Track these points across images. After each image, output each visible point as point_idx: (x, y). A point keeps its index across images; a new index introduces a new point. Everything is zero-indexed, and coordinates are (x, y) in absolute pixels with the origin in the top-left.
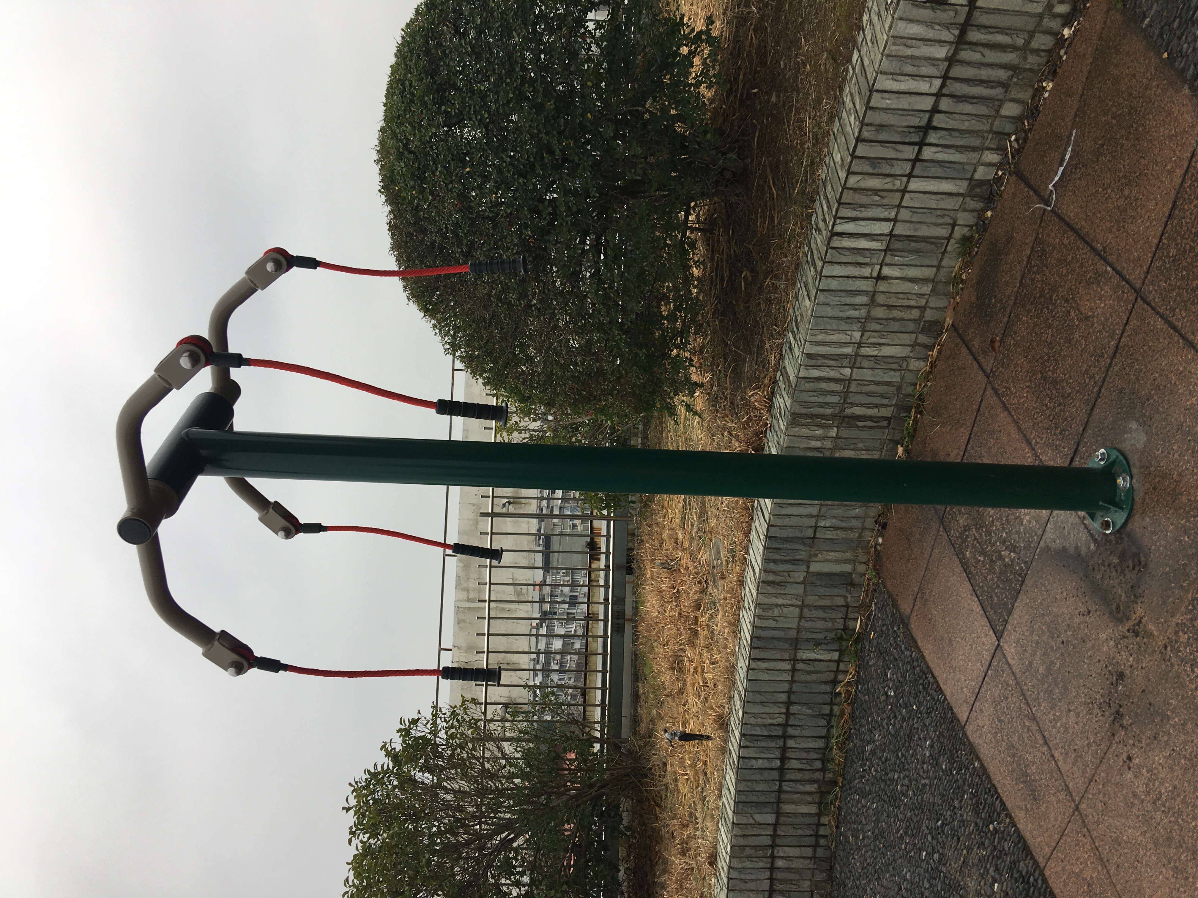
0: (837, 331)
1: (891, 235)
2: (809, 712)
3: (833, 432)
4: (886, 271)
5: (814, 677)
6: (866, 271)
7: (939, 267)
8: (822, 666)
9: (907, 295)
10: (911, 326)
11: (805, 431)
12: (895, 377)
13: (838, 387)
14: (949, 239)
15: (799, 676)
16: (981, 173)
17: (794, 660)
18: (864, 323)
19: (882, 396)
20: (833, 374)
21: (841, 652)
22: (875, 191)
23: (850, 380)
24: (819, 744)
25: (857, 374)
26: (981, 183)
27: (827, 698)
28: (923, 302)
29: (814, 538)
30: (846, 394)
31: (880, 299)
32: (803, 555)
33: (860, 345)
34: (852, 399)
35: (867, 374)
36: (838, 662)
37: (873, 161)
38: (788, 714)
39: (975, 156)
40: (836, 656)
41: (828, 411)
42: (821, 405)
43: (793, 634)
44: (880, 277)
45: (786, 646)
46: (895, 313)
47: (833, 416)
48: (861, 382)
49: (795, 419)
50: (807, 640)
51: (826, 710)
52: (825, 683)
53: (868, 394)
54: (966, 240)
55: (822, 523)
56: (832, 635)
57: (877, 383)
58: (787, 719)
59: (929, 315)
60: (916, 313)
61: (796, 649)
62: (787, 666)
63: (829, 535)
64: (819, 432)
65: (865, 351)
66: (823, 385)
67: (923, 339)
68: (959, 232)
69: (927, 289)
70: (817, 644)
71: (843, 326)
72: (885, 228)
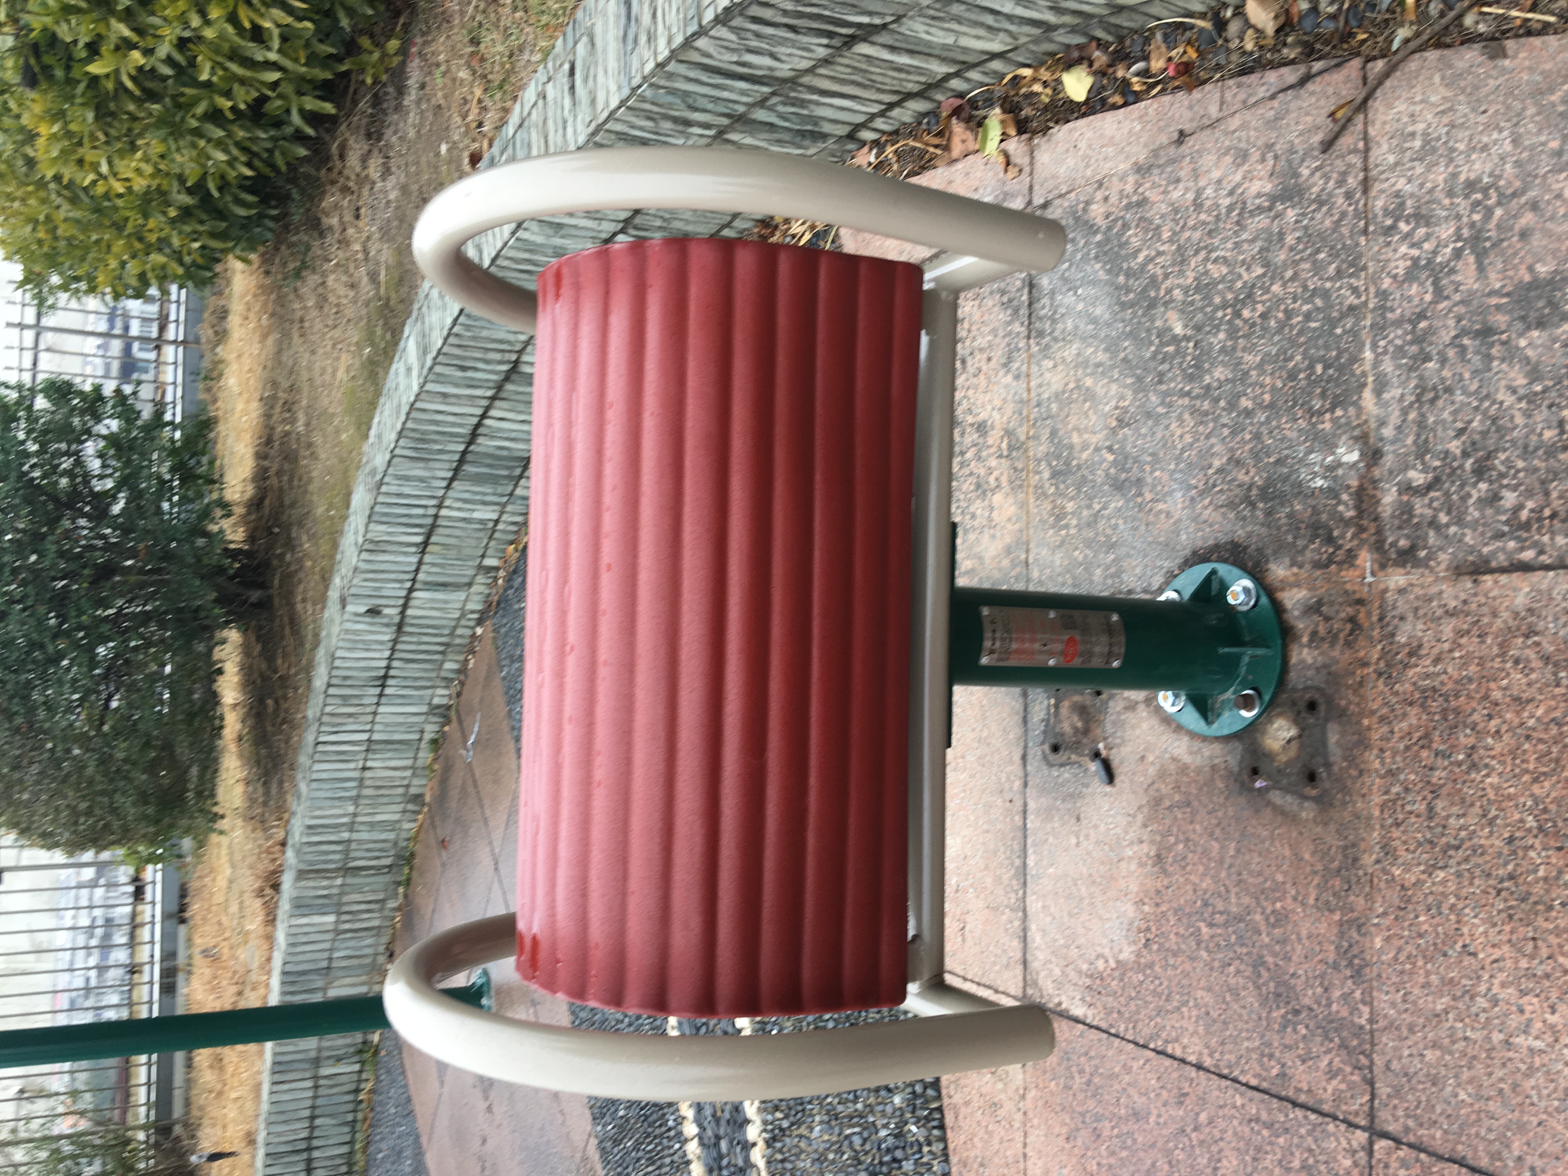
0: (332, 807)
1: (369, 740)
2: (333, 1122)
3: (339, 881)
4: (369, 764)
5: (335, 1090)
6: (352, 765)
7: (415, 758)
8: (343, 1079)
9: (392, 778)
10: (399, 799)
11: (311, 884)
12: (391, 836)
13: (339, 848)
14: (420, 740)
15: (322, 1091)
16: (436, 701)
17: (316, 1078)
18: (356, 800)
19: (381, 850)
20: (333, 838)
21: (362, 1063)
22: (350, 715)
23: (349, 841)
24: (345, 1149)
25: (355, 836)
26: (439, 707)
27: (350, 1107)
28: (406, 782)
29: (328, 968)
30: (347, 852)
31: (368, 783)
32: (320, 984)
33: (355, 815)
34: (353, 854)
35: (365, 836)
36: (360, 1072)
37: (343, 697)
38: (312, 1128)
39: (430, 692)
40: (357, 1067)
41: (333, 866)
42: (326, 862)
43: (313, 1054)
44: (364, 769)
45: (307, 1066)
46: (382, 792)
47: (338, 870)
48: (359, 842)
49: (302, 875)
50: (329, 1058)
51: (350, 1117)
52: (349, 1093)
53: (368, 850)
54: (434, 742)
55: (336, 955)
56: (352, 1050)
57: (375, 842)
58: (312, 1132)
59: (413, 791)
60: (401, 791)
61: (318, 1067)
62: (309, 1084)
63: (344, 963)
64: (325, 883)
65: (359, 819)
66: (325, 848)
67: (410, 807)
68: (428, 736)
69: (408, 773)
70: (339, 1059)
71: (337, 803)
72: (365, 736)
